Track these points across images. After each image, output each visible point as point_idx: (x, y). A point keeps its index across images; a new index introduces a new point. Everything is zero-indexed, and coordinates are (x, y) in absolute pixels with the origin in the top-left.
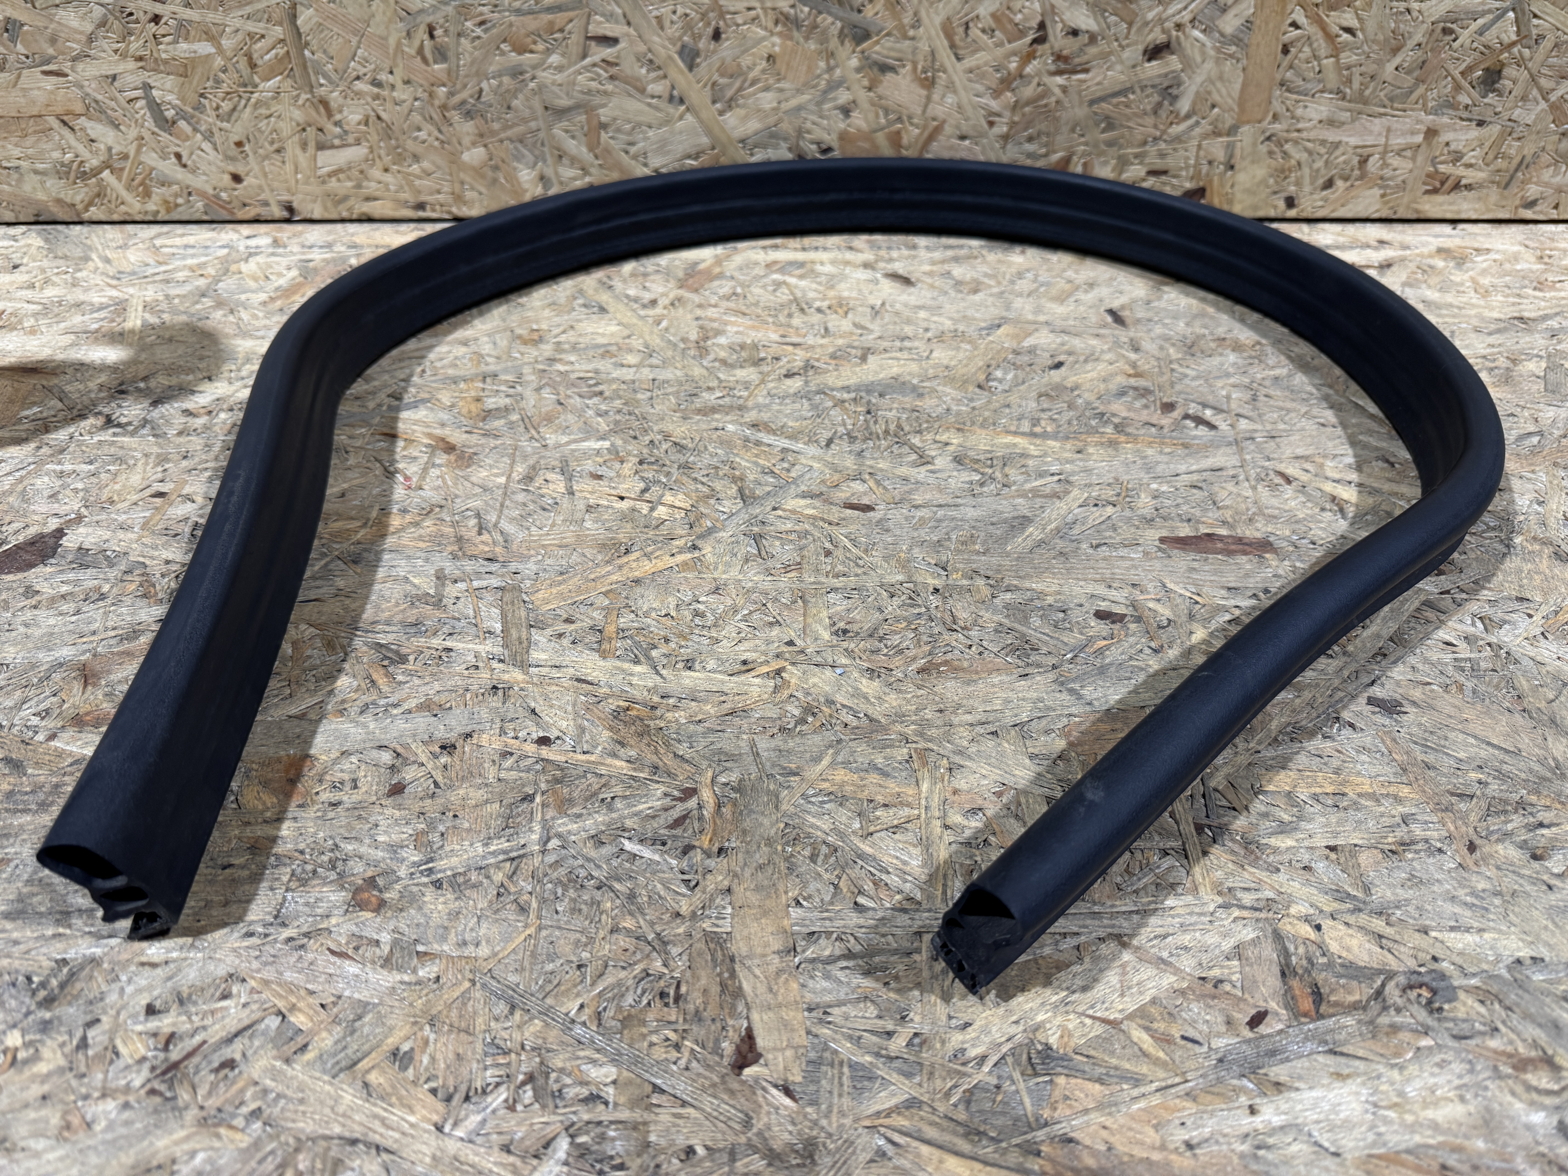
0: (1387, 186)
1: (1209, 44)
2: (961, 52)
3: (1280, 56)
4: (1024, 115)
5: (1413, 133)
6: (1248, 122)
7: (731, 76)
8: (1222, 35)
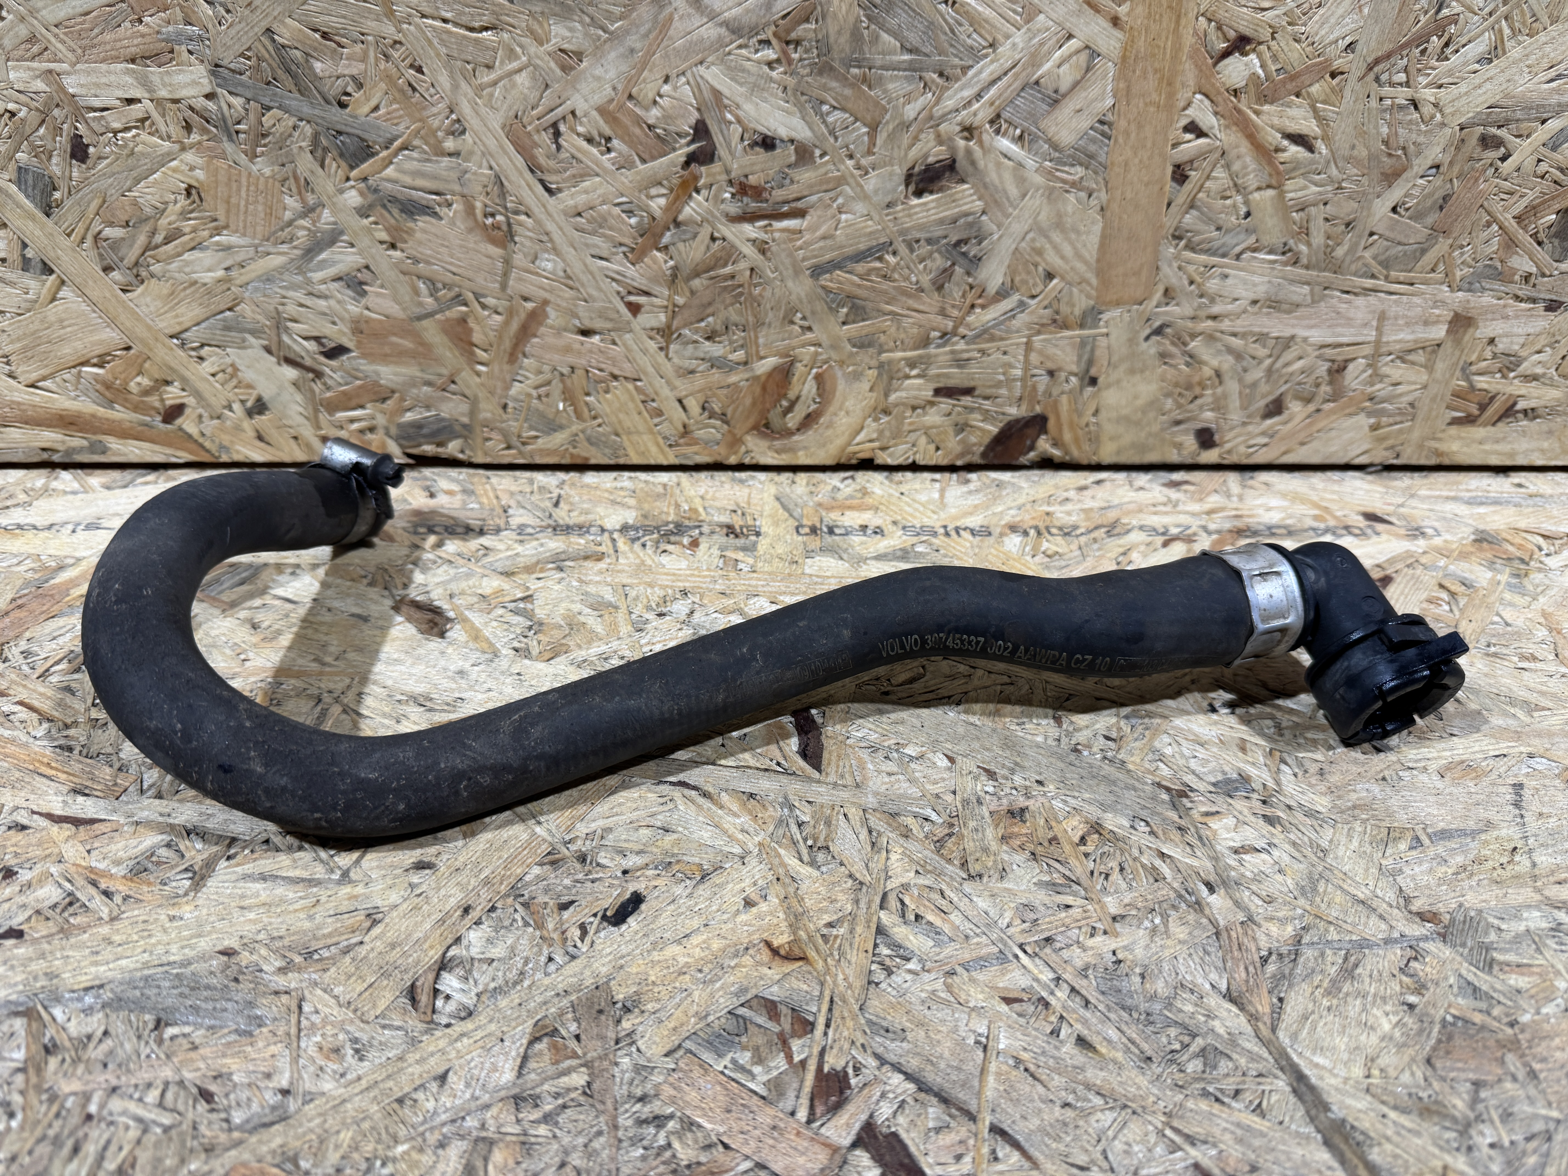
0: (1382, 412)
1: (1030, 163)
2: (553, 180)
3: (1170, 185)
4: (693, 293)
5: (1426, 323)
6: (1118, 304)
7: (128, 225)
8: (1055, 147)
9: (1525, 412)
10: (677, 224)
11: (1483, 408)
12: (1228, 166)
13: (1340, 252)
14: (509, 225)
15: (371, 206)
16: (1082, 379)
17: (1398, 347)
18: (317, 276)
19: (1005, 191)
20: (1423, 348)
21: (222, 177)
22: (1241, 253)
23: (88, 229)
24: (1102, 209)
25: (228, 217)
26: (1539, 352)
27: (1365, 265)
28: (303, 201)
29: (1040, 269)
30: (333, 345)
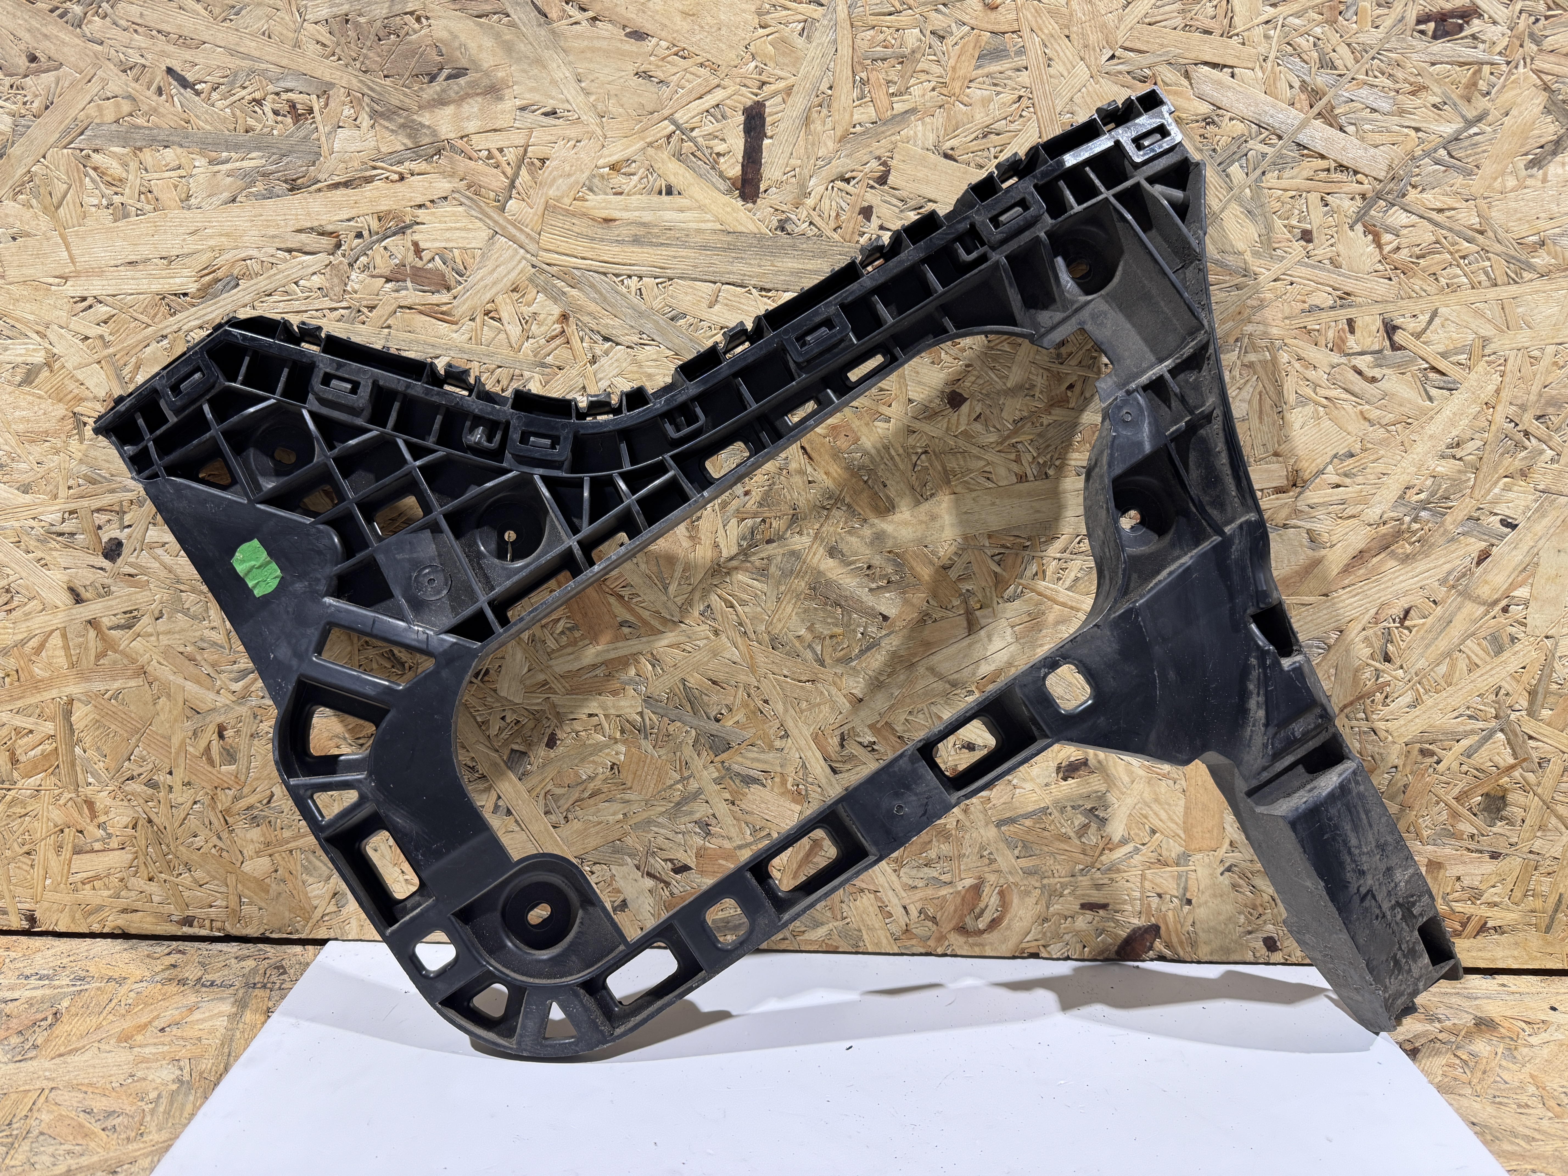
9: (1495, 928)
11: (1464, 925)
14: (807, 791)
15: (722, 778)
16: (1181, 900)
18: (680, 820)
19: (1121, 779)
21: (635, 758)
23: (543, 789)
24: (1183, 791)
25: (633, 782)
26: (1494, 887)
28: (682, 774)
29: (1147, 827)
30: (681, 865)
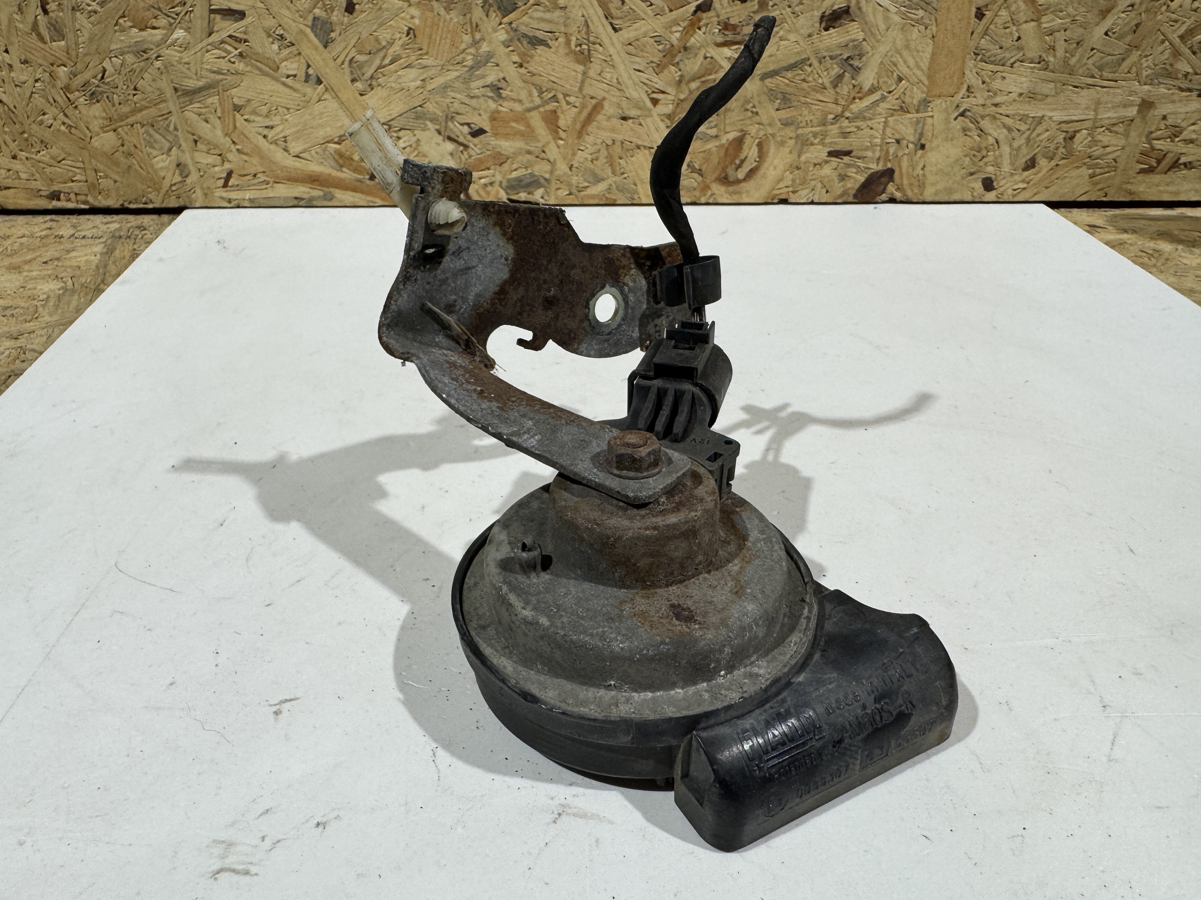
9: (1185, 164)
10: (686, 49)
11: (1159, 162)
12: (1008, 8)
13: (1073, 61)
14: (589, 50)
15: (511, 40)
16: (916, 146)
17: (1107, 122)
18: (473, 85)
19: (877, 26)
20: (1122, 122)
21: (429, 22)
22: (1014, 63)
23: (346, 56)
24: (933, 37)
25: (429, 47)
26: (1193, 124)
27: (1088, 69)
28: (473, 37)
29: (895, 74)
30: (477, 128)
